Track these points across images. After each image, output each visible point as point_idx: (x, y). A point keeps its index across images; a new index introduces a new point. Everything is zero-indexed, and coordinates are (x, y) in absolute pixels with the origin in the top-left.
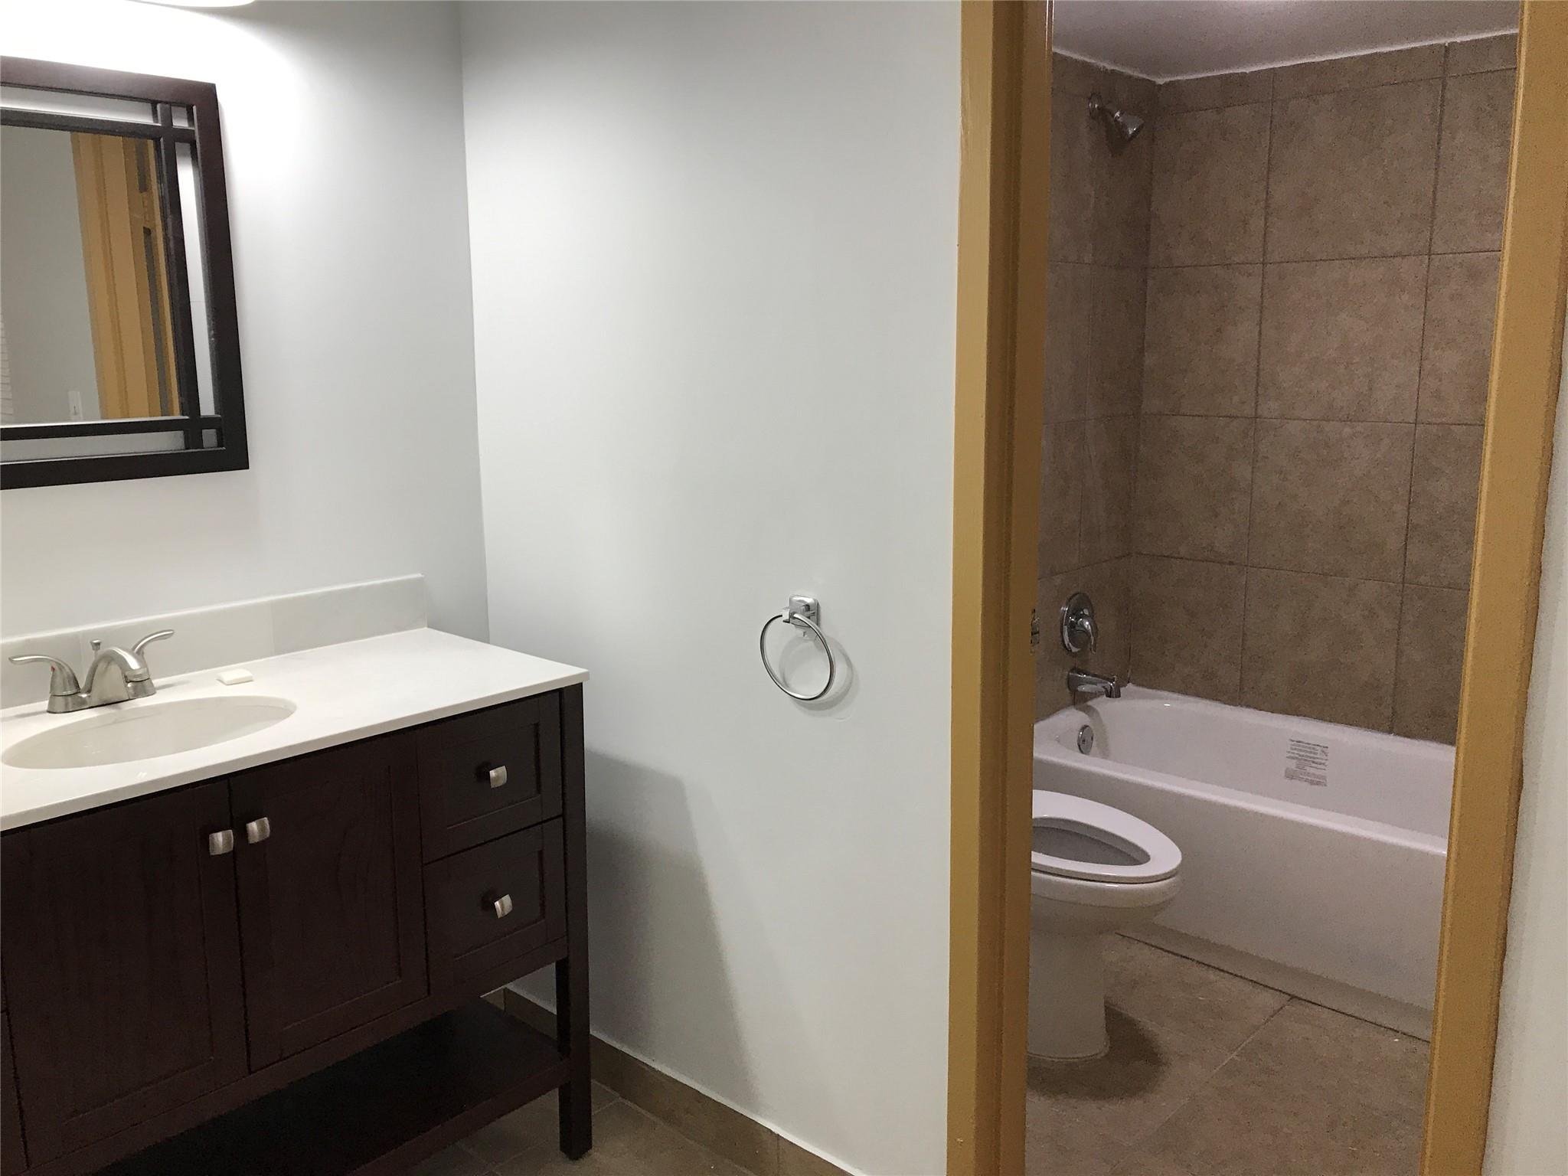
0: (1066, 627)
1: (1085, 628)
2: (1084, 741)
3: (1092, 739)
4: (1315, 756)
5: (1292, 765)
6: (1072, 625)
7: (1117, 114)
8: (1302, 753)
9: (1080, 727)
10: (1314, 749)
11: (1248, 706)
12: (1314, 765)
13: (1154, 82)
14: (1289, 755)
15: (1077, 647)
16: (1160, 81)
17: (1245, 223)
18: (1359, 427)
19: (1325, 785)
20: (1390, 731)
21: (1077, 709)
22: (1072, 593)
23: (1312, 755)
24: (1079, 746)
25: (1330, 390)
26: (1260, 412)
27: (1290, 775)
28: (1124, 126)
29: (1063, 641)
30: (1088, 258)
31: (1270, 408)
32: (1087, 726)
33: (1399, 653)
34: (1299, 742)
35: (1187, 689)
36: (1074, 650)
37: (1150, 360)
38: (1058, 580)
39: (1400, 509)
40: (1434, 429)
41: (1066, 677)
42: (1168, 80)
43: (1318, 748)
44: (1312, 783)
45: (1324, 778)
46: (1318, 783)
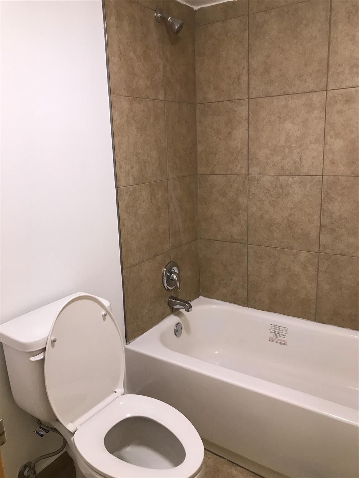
0: (165, 278)
1: (174, 279)
2: (177, 331)
3: (182, 328)
4: (282, 332)
5: (272, 335)
6: (168, 277)
7: (169, 18)
8: (276, 330)
9: (175, 325)
10: (281, 329)
11: (251, 307)
12: (281, 336)
13: (192, 8)
14: (270, 331)
15: (172, 287)
16: (196, 8)
17: (239, 79)
18: (297, 178)
19: (287, 345)
20: (315, 320)
21: (174, 315)
22: (167, 263)
23: (280, 331)
24: (175, 334)
25: (282, 160)
26: (250, 172)
27: (271, 340)
28: (173, 25)
29: (164, 286)
30: (161, 97)
31: (254, 170)
32: (179, 323)
33: (318, 285)
34: (274, 325)
35: (225, 298)
36: (171, 288)
37: (200, 148)
38: (159, 258)
39: (316, 217)
40: (331, 178)
41: (167, 302)
42: (199, 7)
43: (283, 328)
44: (281, 343)
45: (286, 342)
46: (284, 344)
